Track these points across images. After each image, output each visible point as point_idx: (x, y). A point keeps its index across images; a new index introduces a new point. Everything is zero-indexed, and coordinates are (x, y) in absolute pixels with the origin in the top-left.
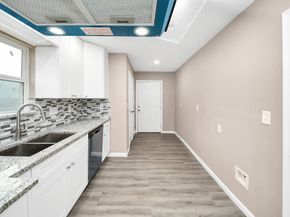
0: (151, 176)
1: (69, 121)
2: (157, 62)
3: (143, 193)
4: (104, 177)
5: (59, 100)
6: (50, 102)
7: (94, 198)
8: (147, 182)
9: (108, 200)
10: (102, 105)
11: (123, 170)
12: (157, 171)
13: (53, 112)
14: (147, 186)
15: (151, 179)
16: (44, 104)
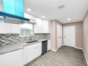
0: (60, 61)
1: (41, 38)
2: (69, 19)
3: (53, 64)
4: (47, 54)
5: (39, 34)
6: (37, 34)
7: (42, 58)
8: (57, 62)
9: (44, 60)
10: (49, 35)
11: (52, 55)
12: (63, 60)
13: (38, 36)
14: (56, 62)
15: (59, 61)
16: (36, 34)
